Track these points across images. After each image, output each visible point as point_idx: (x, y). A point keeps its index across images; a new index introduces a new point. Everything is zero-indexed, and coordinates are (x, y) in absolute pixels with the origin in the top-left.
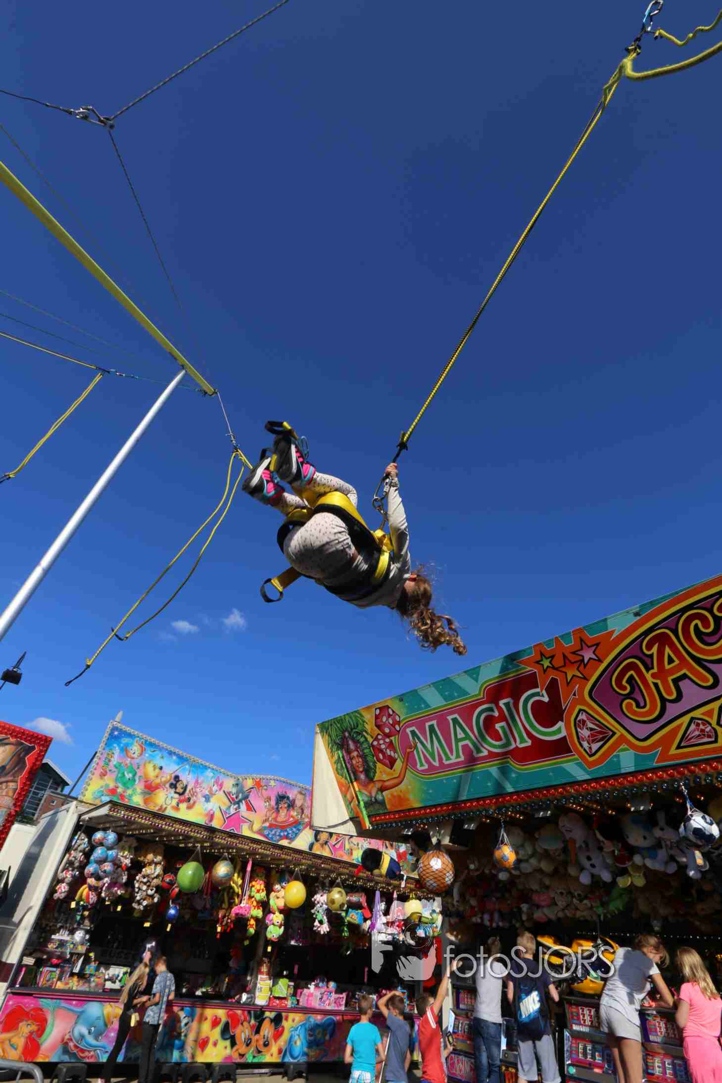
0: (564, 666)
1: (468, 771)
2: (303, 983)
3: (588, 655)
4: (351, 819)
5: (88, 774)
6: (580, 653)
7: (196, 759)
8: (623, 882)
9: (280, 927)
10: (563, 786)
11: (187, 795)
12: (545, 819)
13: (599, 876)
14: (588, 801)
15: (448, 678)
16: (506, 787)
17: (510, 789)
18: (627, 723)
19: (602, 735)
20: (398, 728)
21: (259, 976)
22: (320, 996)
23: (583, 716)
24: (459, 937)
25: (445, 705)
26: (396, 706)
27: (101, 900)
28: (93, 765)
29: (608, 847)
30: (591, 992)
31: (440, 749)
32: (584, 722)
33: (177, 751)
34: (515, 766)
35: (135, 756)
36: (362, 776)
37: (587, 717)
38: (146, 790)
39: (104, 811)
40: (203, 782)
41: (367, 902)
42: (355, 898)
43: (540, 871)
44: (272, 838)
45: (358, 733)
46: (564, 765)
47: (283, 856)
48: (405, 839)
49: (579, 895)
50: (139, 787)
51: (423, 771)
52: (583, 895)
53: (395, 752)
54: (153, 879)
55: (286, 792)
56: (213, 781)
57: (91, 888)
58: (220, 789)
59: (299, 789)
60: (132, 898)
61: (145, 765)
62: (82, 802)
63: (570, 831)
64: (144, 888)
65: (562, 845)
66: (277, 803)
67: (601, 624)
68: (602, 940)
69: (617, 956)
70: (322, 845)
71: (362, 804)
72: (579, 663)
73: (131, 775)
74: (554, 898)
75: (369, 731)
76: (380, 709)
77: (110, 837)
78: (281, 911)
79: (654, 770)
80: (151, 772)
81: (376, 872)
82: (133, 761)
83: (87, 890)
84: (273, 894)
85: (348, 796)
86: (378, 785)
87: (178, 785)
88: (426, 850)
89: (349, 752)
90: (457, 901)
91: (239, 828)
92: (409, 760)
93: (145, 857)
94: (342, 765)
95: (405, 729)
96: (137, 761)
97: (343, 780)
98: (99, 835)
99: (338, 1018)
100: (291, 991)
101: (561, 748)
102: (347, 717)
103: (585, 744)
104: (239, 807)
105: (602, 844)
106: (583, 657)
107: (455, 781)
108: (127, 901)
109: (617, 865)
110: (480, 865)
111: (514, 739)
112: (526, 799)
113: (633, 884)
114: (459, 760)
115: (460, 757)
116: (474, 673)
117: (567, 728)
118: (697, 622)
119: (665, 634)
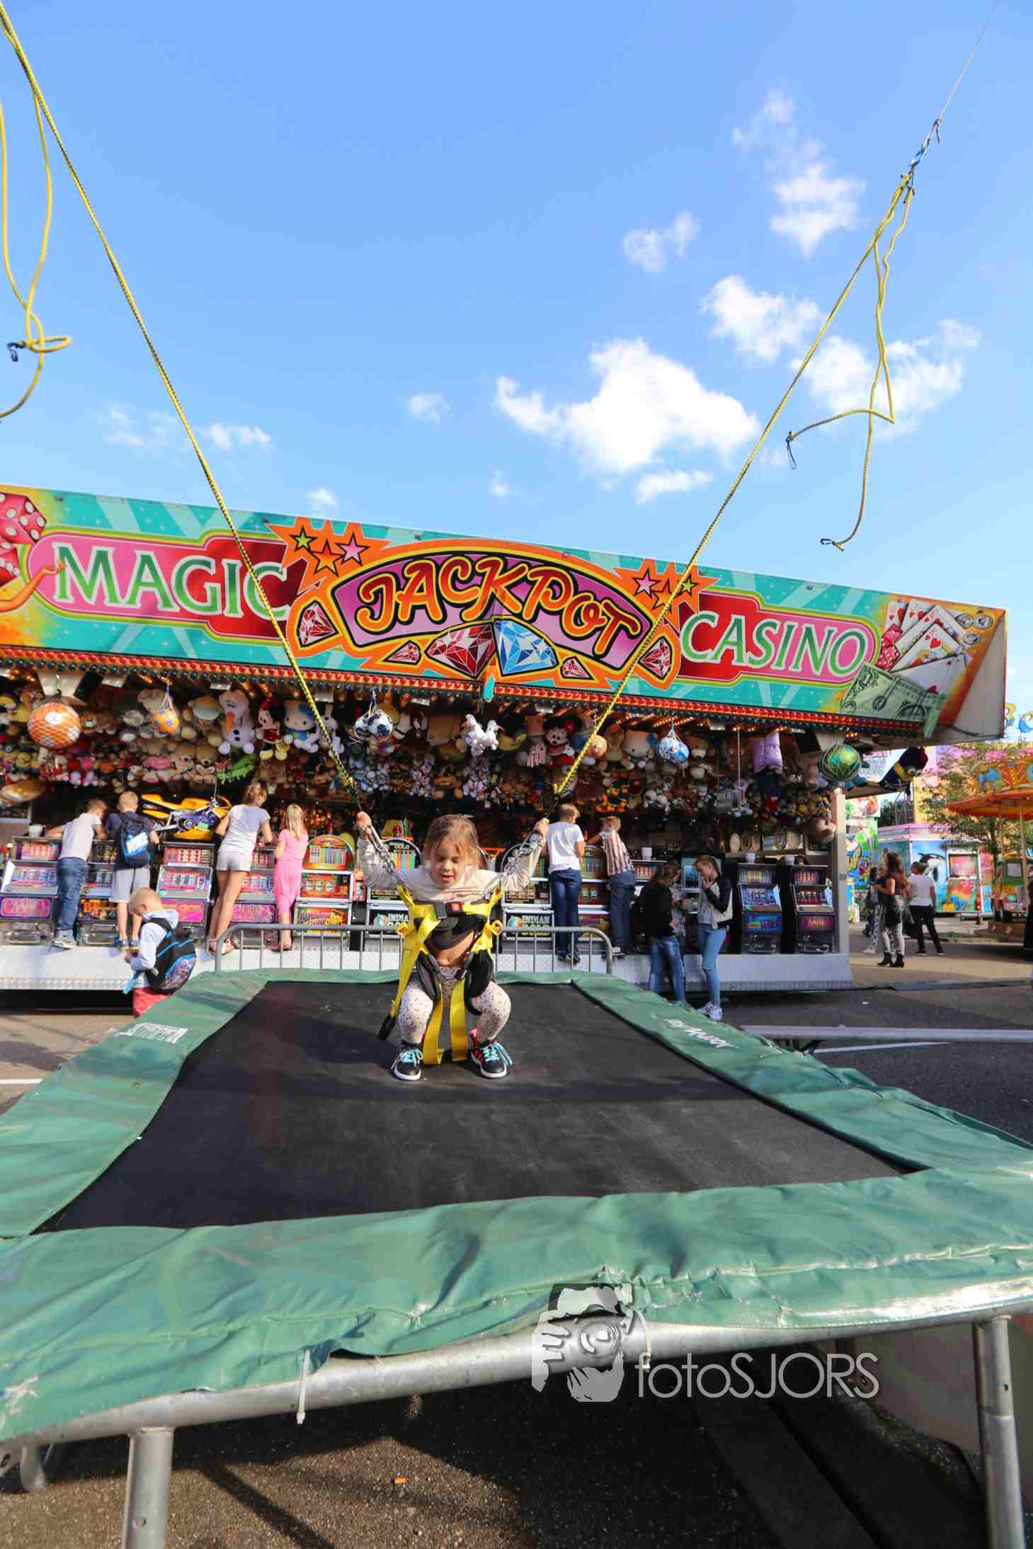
0: (322, 552)
1: (137, 622)
3: (352, 552)
6: (345, 547)
10: (260, 666)
13: (241, 747)
15: (159, 503)
16: (188, 651)
17: (192, 654)
18: (353, 628)
19: (325, 630)
20: (35, 535)
23: (315, 608)
25: (140, 535)
26: (44, 504)
29: (266, 723)
31: (104, 586)
32: (313, 613)
34: (210, 634)
37: (318, 610)
46: (269, 647)
49: (206, 762)
51: (62, 604)
52: (212, 762)
63: (231, 707)
65: (216, 717)
67: (381, 530)
68: (217, 800)
72: (338, 556)
74: (174, 763)
76: (9, 496)
92: (41, 584)
95: (50, 540)
103: (303, 634)
105: (261, 722)
106: (346, 552)
107: (113, 628)
109: (266, 740)
110: (100, 724)
111: (224, 607)
112: (208, 669)
113: (274, 757)
114: (132, 606)
115: (134, 603)
116: (203, 513)
117: (293, 613)
118: (459, 568)
119: (429, 565)
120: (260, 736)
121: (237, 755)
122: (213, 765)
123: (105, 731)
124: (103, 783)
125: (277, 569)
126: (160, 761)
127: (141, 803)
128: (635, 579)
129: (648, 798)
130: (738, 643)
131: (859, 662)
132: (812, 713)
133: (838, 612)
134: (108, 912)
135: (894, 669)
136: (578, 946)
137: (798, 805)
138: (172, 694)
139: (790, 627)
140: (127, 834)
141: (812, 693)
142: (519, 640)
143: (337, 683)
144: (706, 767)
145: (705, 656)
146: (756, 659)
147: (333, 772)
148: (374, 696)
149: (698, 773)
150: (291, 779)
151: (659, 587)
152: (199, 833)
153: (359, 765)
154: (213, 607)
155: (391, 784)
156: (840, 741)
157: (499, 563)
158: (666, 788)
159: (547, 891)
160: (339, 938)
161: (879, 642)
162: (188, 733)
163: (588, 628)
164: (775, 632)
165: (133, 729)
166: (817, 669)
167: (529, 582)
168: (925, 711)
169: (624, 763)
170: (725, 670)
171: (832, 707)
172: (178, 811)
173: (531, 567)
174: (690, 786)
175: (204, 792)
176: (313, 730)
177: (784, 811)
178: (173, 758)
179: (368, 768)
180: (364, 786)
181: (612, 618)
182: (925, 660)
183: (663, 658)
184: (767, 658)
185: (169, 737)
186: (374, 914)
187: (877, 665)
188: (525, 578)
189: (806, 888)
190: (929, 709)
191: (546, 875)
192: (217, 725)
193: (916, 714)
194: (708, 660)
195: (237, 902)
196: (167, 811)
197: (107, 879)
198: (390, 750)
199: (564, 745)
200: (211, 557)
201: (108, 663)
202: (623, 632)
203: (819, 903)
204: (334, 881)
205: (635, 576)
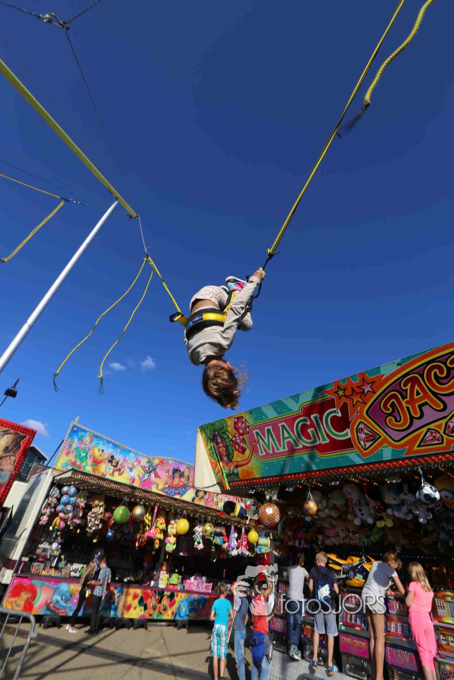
1: (289, 457)
2: (187, 576)
3: (367, 388)
4: (218, 483)
5: (59, 453)
6: (363, 387)
7: (124, 446)
8: (380, 524)
9: (174, 545)
10: (348, 467)
11: (118, 467)
12: (335, 486)
13: (366, 521)
14: (361, 476)
15: (280, 401)
16: (313, 467)
17: (314, 468)
18: (388, 430)
19: (373, 437)
20: (248, 430)
21: (161, 572)
22: (196, 584)
23: (362, 426)
24: (280, 553)
25: (278, 417)
26: (247, 417)
27: (67, 527)
28: (62, 447)
29: (372, 503)
30: (358, 586)
31: (273, 443)
32: (362, 429)
33: (112, 441)
34: (319, 455)
35: (87, 443)
36: (225, 459)
37: (365, 427)
38: (94, 464)
39: (69, 475)
40: (128, 460)
41: (226, 531)
42: (218, 530)
43: (331, 517)
44: (170, 494)
45: (224, 433)
46: (348, 455)
47: (177, 505)
48: (250, 496)
49: (353, 531)
50: (90, 462)
51: (263, 456)
52: (355, 531)
53: (246, 444)
54: (98, 515)
55: (178, 468)
56: (134, 459)
57: (61, 519)
58: (139, 464)
59: (187, 466)
60: (86, 525)
61: (93, 448)
62: (55, 469)
63: (350, 494)
64: (93, 520)
65: (345, 502)
66: (173, 474)
67: (376, 370)
68: (365, 557)
69: (374, 566)
70: (200, 499)
71: (225, 475)
72: (361, 394)
73: (84, 455)
74: (338, 533)
75: (230, 431)
76: (238, 418)
77: (72, 490)
78: (174, 536)
79: (403, 459)
80: (97, 453)
81: (232, 514)
82: (85, 446)
83: (59, 519)
84: (170, 526)
85: (217, 470)
86: (235, 464)
87: (113, 461)
88: (263, 504)
89: (217, 443)
90: (280, 533)
91: (150, 487)
92: (254, 450)
93: (94, 502)
94: (213, 451)
95: (252, 431)
96: (88, 446)
97: (213, 460)
98: (65, 489)
99: (207, 597)
100: (180, 581)
101: (347, 444)
102: (217, 423)
103: (362, 443)
104: (150, 475)
105: (369, 502)
106: (364, 390)
107: (282, 463)
108: (83, 527)
109: (377, 514)
112: (325, 474)
113: (386, 526)
116: (296, 398)
118: (436, 370)
119: (416, 377)
121: (364, 524)
126: (331, 532)
127: (328, 560)
152: (357, 582)
172: (346, 565)
175: (357, 552)
176: (403, 503)
178: (337, 530)
192: (348, 508)
201: (285, 480)
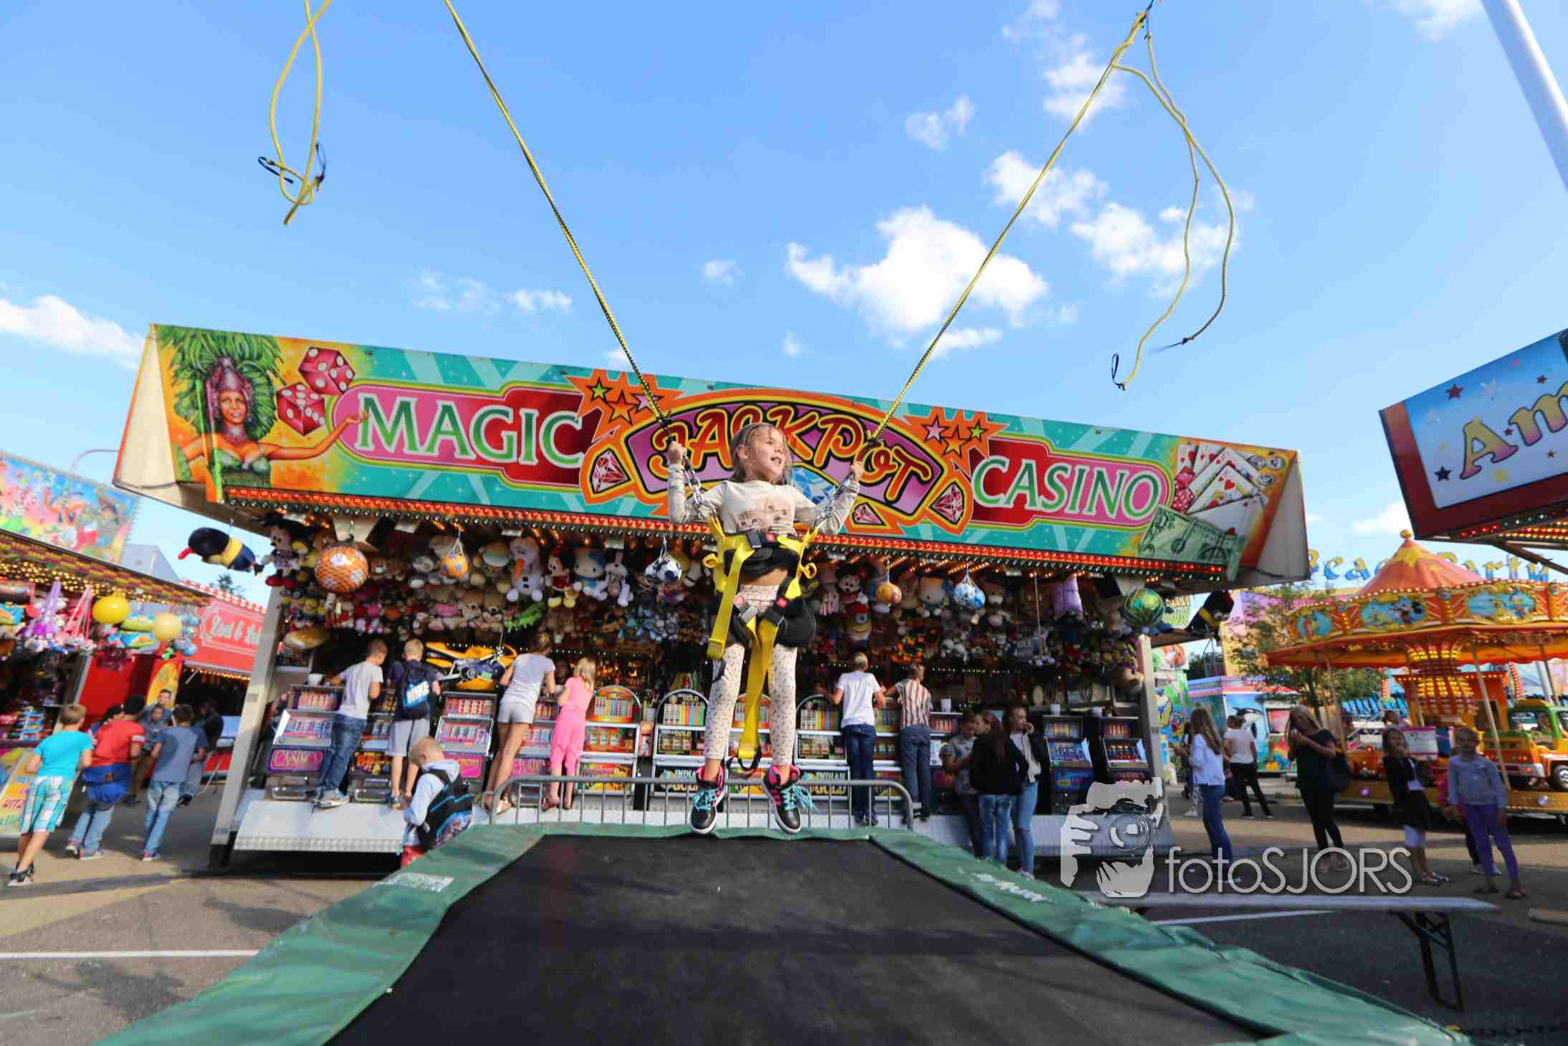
0: (617, 403)
1: (436, 469)
3: (646, 402)
6: (639, 397)
10: (552, 512)
13: (529, 595)
15: (463, 357)
16: (481, 497)
17: (485, 501)
19: (617, 477)
20: (343, 386)
23: (608, 456)
25: (444, 387)
26: (355, 359)
29: (555, 570)
31: (405, 433)
32: (606, 461)
34: (505, 481)
36: (236, 431)
37: (611, 458)
46: (561, 494)
49: (494, 610)
51: (363, 452)
52: (500, 609)
53: (322, 412)
63: (522, 554)
65: (506, 564)
67: (675, 381)
68: (503, 648)
71: (218, 468)
72: (632, 406)
74: (461, 610)
76: (320, 350)
81: (216, 558)
89: (219, 387)
92: (345, 433)
95: (357, 391)
97: (185, 425)
101: (570, 477)
103: (596, 481)
106: (640, 402)
107: (411, 475)
109: (555, 588)
110: (389, 570)
111: (519, 453)
112: (501, 515)
113: (562, 606)
114: (429, 454)
115: (433, 451)
116: (504, 365)
117: (586, 461)
118: (751, 416)
119: (721, 415)
120: (549, 583)
121: (525, 602)
122: (500, 612)
123: (394, 577)
124: (388, 630)
125: (573, 419)
126: (447, 608)
127: (426, 651)
128: (924, 426)
129: (945, 647)
130: (1030, 488)
131: (1152, 506)
132: (1110, 557)
133: (1128, 456)
134: (382, 766)
135: (1191, 510)
136: (877, 806)
137: (1102, 653)
138: (462, 540)
139: (1082, 472)
140: (408, 683)
141: (1108, 536)
142: (811, 487)
143: (628, 529)
144: (1004, 613)
145: (997, 501)
146: (1050, 503)
147: (621, 621)
148: (665, 542)
149: (997, 620)
150: (578, 628)
151: (949, 433)
152: (480, 683)
153: (648, 613)
154: (509, 455)
155: (681, 634)
156: (1141, 586)
157: (790, 412)
158: (963, 637)
159: (842, 745)
160: (622, 796)
161: (1173, 485)
162: (477, 580)
163: (876, 476)
164: (1067, 476)
165: (422, 575)
166: (1112, 512)
167: (820, 430)
168: (1226, 553)
169: (920, 610)
170: (1019, 514)
171: (1129, 550)
172: (462, 659)
173: (821, 415)
174: (988, 634)
175: (490, 640)
176: (602, 578)
177: (1088, 659)
178: (461, 606)
179: (657, 617)
180: (653, 636)
181: (903, 464)
182: (1221, 502)
183: (955, 503)
184: (1060, 501)
185: (458, 584)
186: (660, 770)
187: (1172, 507)
188: (816, 424)
189: (1117, 742)
190: (1230, 551)
191: (839, 729)
192: (506, 573)
193: (1217, 557)
194: (1001, 504)
195: (518, 756)
196: (451, 659)
197: (384, 730)
198: (680, 598)
199: (856, 593)
200: (509, 406)
201: (403, 508)
202: (914, 478)
203: (1133, 758)
204: (620, 736)
205: (925, 423)
